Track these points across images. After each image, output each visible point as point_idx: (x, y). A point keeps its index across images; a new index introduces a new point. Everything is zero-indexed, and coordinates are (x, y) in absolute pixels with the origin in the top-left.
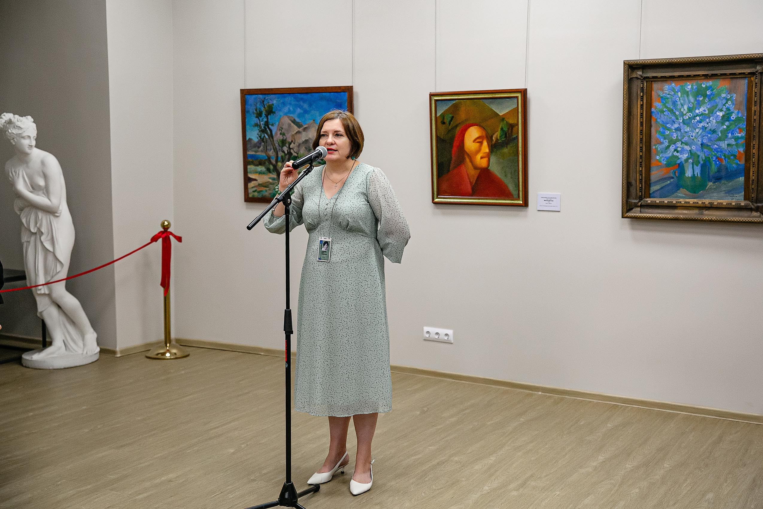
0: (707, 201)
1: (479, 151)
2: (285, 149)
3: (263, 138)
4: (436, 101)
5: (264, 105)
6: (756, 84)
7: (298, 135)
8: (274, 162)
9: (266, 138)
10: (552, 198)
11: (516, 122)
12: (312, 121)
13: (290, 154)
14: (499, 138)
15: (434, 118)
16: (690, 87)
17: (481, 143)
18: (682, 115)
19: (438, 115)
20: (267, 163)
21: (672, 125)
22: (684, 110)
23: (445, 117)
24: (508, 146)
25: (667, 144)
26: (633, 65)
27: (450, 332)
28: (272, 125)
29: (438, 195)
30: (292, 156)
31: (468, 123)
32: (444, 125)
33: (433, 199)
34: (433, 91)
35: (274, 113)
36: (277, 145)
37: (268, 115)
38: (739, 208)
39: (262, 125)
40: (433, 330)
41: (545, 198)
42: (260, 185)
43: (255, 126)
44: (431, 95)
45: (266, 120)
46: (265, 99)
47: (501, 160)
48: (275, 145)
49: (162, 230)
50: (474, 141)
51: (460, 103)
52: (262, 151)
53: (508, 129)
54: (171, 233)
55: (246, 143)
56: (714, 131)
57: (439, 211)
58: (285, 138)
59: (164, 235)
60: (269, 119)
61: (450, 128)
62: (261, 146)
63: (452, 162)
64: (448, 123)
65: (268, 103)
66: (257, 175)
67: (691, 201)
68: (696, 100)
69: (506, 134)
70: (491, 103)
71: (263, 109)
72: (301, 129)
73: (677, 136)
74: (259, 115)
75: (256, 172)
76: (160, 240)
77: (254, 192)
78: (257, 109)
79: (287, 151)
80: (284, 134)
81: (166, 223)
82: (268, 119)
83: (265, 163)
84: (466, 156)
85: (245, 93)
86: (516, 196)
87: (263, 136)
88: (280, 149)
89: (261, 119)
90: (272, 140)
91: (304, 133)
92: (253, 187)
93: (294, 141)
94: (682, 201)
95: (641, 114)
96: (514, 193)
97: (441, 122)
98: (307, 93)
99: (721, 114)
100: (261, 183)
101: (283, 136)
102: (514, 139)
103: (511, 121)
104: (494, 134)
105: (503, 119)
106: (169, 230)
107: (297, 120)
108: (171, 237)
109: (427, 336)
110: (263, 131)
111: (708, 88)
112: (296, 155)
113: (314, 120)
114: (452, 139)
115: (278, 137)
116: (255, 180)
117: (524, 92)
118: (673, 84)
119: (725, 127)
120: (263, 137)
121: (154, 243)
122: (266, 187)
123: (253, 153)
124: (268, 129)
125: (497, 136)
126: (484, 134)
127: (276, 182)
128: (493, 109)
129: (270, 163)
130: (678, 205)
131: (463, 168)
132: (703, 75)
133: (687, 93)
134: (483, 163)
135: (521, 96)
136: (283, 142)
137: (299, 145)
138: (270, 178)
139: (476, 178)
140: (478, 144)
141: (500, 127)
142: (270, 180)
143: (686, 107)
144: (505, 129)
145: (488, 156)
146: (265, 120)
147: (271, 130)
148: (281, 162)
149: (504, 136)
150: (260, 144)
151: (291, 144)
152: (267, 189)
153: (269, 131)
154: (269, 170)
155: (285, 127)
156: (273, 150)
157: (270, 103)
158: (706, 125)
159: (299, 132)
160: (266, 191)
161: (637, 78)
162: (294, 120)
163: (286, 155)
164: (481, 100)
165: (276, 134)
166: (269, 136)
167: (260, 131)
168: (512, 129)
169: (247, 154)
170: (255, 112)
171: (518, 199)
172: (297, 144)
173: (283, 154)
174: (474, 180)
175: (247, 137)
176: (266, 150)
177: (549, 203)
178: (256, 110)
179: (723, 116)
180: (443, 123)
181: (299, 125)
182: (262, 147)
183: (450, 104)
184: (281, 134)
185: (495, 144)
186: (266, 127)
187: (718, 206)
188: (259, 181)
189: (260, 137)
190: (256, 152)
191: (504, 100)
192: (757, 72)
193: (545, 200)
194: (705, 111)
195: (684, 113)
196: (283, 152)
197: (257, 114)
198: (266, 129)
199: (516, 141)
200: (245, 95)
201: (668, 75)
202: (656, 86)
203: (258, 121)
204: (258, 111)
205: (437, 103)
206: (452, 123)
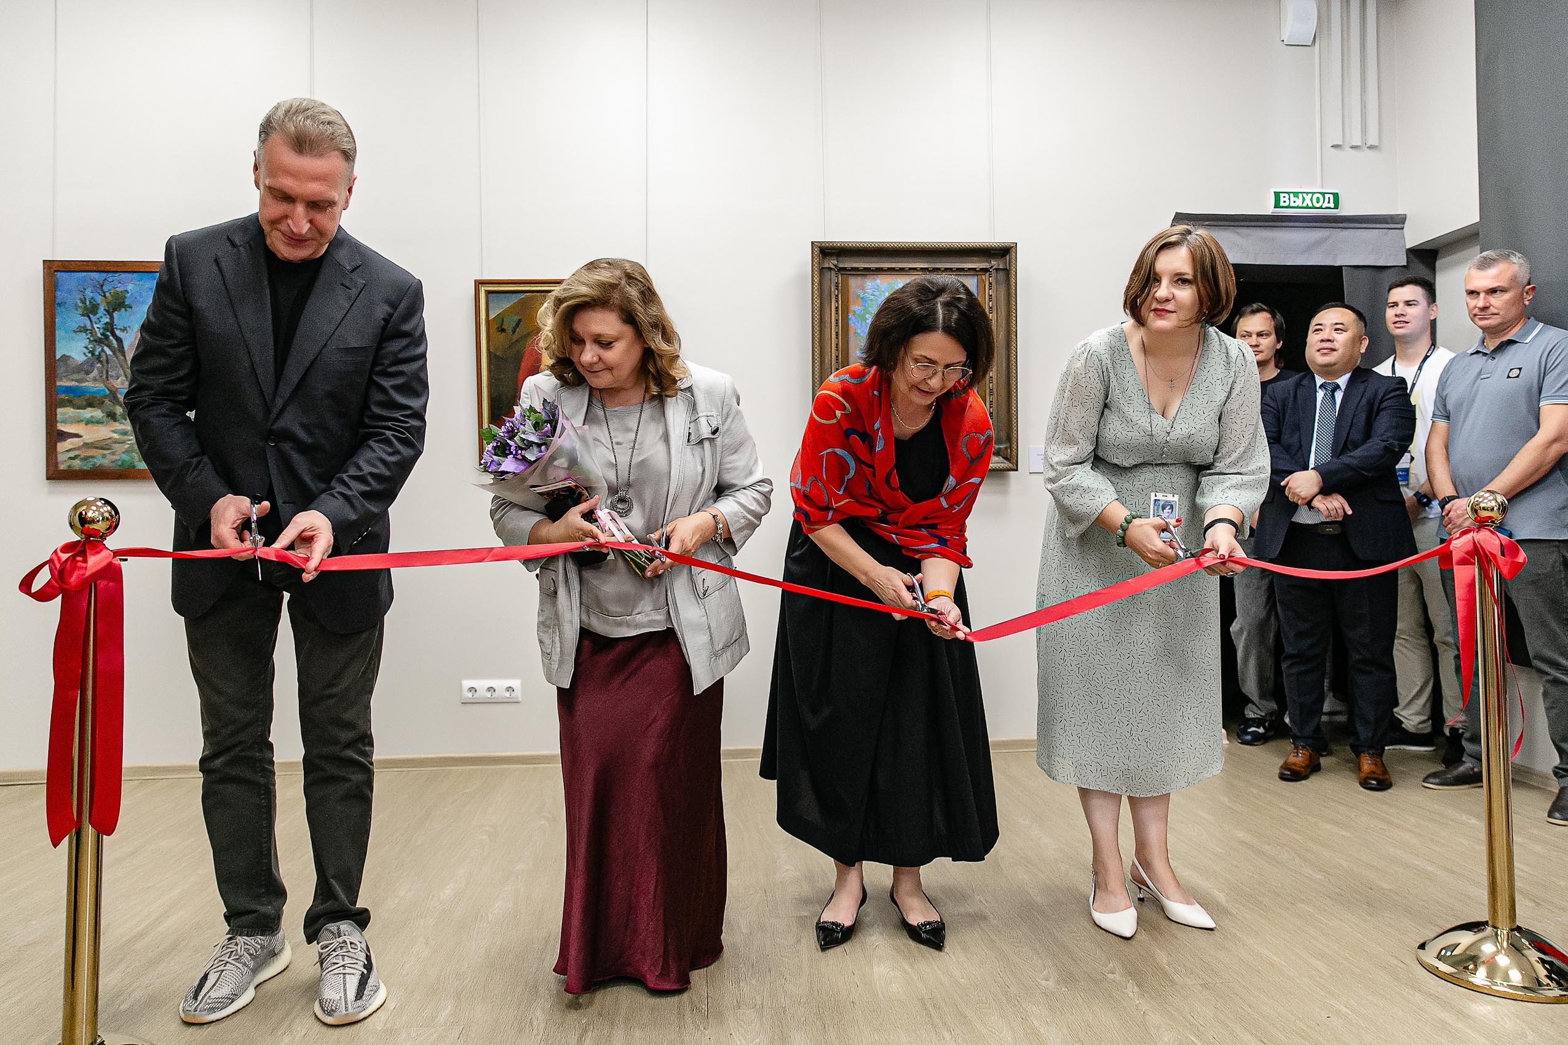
3: (99, 356)
4: (488, 293)
5: (104, 293)
6: (990, 284)
9: (108, 355)
15: (484, 322)
19: (492, 317)
20: (106, 402)
23: (506, 321)
26: (827, 248)
27: (515, 683)
28: (124, 330)
32: (503, 335)
34: (482, 276)
35: (129, 306)
37: (114, 310)
39: (97, 330)
40: (482, 684)
42: (86, 445)
43: (81, 331)
44: (479, 283)
45: (108, 320)
46: (105, 280)
51: (533, 297)
52: (95, 379)
55: (53, 365)
60: (115, 320)
61: (515, 337)
62: (91, 371)
64: (510, 331)
65: (114, 288)
66: (82, 425)
71: (99, 299)
74: (90, 310)
75: (78, 421)
77: (73, 459)
78: (85, 299)
82: (112, 318)
83: (103, 402)
85: (54, 270)
87: (98, 351)
89: (94, 318)
90: (122, 357)
92: (70, 451)
95: (837, 320)
97: (498, 328)
100: (88, 441)
109: (471, 695)
110: (101, 341)
116: (77, 436)
118: (878, 281)
120: (100, 353)
122: (102, 448)
123: (73, 384)
124: (111, 338)
127: (131, 438)
129: (116, 401)
132: (922, 269)
138: (114, 432)
142: (116, 436)
146: (106, 320)
147: (119, 341)
150: (92, 365)
152: (106, 452)
153: (114, 342)
154: (112, 416)
157: (119, 290)
160: (104, 456)
161: (830, 269)
166: (114, 353)
167: (90, 342)
169: (56, 386)
170: (80, 305)
175: (57, 353)
176: (106, 377)
178: (83, 302)
180: (503, 330)
182: (95, 372)
183: (517, 298)
186: (108, 333)
188: (84, 437)
189: (92, 352)
190: (80, 381)
192: (991, 268)
197: (86, 308)
198: (107, 337)
200: (55, 271)
201: (873, 266)
202: (854, 282)
203: (88, 323)
204: (88, 303)
205: (491, 296)
206: (518, 330)
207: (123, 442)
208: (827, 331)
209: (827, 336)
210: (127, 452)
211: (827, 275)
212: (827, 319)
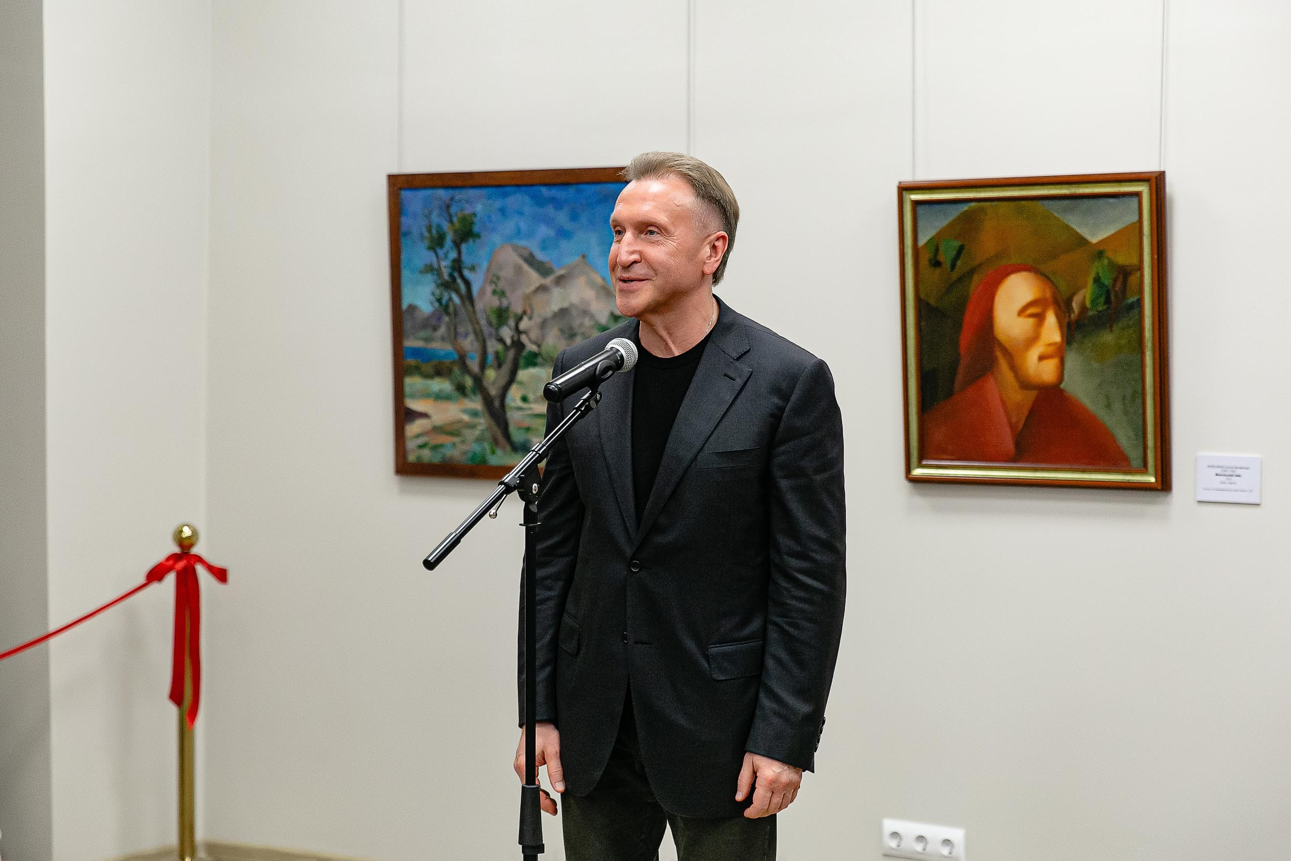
1: (1034, 339)
2: (507, 333)
3: (447, 306)
4: (916, 203)
5: (450, 216)
7: (541, 297)
8: (474, 365)
9: (455, 306)
10: (1236, 468)
11: (1135, 261)
12: (577, 259)
13: (518, 345)
14: (1088, 304)
15: (909, 252)
17: (1040, 318)
19: (922, 242)
20: (456, 370)
23: (942, 249)
24: (1115, 327)
27: (957, 835)
28: (473, 269)
29: (921, 458)
30: (525, 353)
31: (1004, 262)
32: (938, 271)
33: (908, 470)
34: (908, 178)
35: (478, 236)
36: (483, 322)
37: (462, 241)
39: (444, 269)
40: (909, 829)
41: (1219, 467)
42: (437, 430)
43: (427, 272)
44: (904, 189)
45: (455, 255)
46: (452, 199)
47: (1096, 365)
48: (478, 323)
49: (176, 550)
50: (1021, 312)
51: (982, 210)
52: (443, 339)
53: (1115, 280)
54: (199, 559)
55: (401, 316)
57: (924, 501)
58: (505, 303)
59: (181, 565)
60: (463, 254)
61: (955, 275)
62: (439, 326)
63: (961, 370)
64: (947, 264)
65: (462, 210)
66: (430, 402)
69: (1108, 295)
70: (1065, 210)
71: (446, 226)
72: (548, 281)
74: (437, 242)
75: (426, 395)
76: (170, 579)
77: (421, 447)
78: (431, 225)
79: (512, 337)
80: (502, 294)
81: (187, 532)
82: (459, 253)
83: (450, 371)
84: (999, 354)
85: (400, 186)
86: (1136, 463)
87: (446, 298)
88: (491, 335)
89: (441, 252)
90: (469, 308)
91: (556, 292)
92: (418, 436)
93: (529, 311)
96: (1134, 454)
97: (930, 261)
98: (565, 184)
100: (439, 423)
101: (499, 300)
102: (1131, 307)
103: (1122, 259)
104: (1074, 294)
105: (1100, 254)
106: (195, 551)
107: (540, 256)
108: (200, 570)
109: (893, 844)
110: (450, 285)
112: (533, 348)
113: (584, 256)
114: (961, 306)
115: (486, 302)
116: (424, 415)
117: (1157, 181)
120: (447, 302)
121: (155, 587)
122: (453, 434)
123: (419, 344)
124: (459, 281)
125: (1084, 298)
126: (1048, 295)
128: (1074, 227)
129: (465, 369)
131: (990, 384)
134: (1046, 372)
135: (1150, 190)
136: (502, 315)
137: (544, 324)
138: (465, 411)
139: (1026, 412)
140: (1031, 321)
141: (1093, 275)
142: (466, 418)
144: (1107, 281)
145: (1060, 353)
146: (453, 255)
147: (468, 284)
148: (495, 369)
149: (1102, 300)
150: (439, 319)
151: (519, 319)
152: (456, 440)
153: (462, 286)
154: (461, 389)
155: (507, 273)
156: (471, 337)
157: (467, 212)
159: (542, 289)
160: (454, 444)
162: (532, 255)
163: (507, 348)
164: (1039, 203)
165: (482, 291)
166: (462, 301)
167: (438, 286)
168: (1125, 283)
169: (402, 347)
170: (426, 234)
171: (1144, 470)
172: (537, 320)
173: (500, 347)
174: (1020, 419)
176: (454, 335)
177: (1229, 481)
178: (429, 229)
180: (938, 263)
181: (543, 269)
182: (443, 330)
183: (955, 212)
184: (494, 292)
185: (1079, 319)
186: (456, 274)
188: (433, 418)
189: (439, 300)
190: (427, 340)
191: (1101, 202)
193: (1217, 475)
196: (501, 340)
197: (432, 239)
198: (454, 279)
199: (1136, 311)
200: (401, 189)
203: (434, 259)
204: (434, 231)
205: (920, 210)
206: (959, 263)
207: (472, 427)
210: (479, 440)
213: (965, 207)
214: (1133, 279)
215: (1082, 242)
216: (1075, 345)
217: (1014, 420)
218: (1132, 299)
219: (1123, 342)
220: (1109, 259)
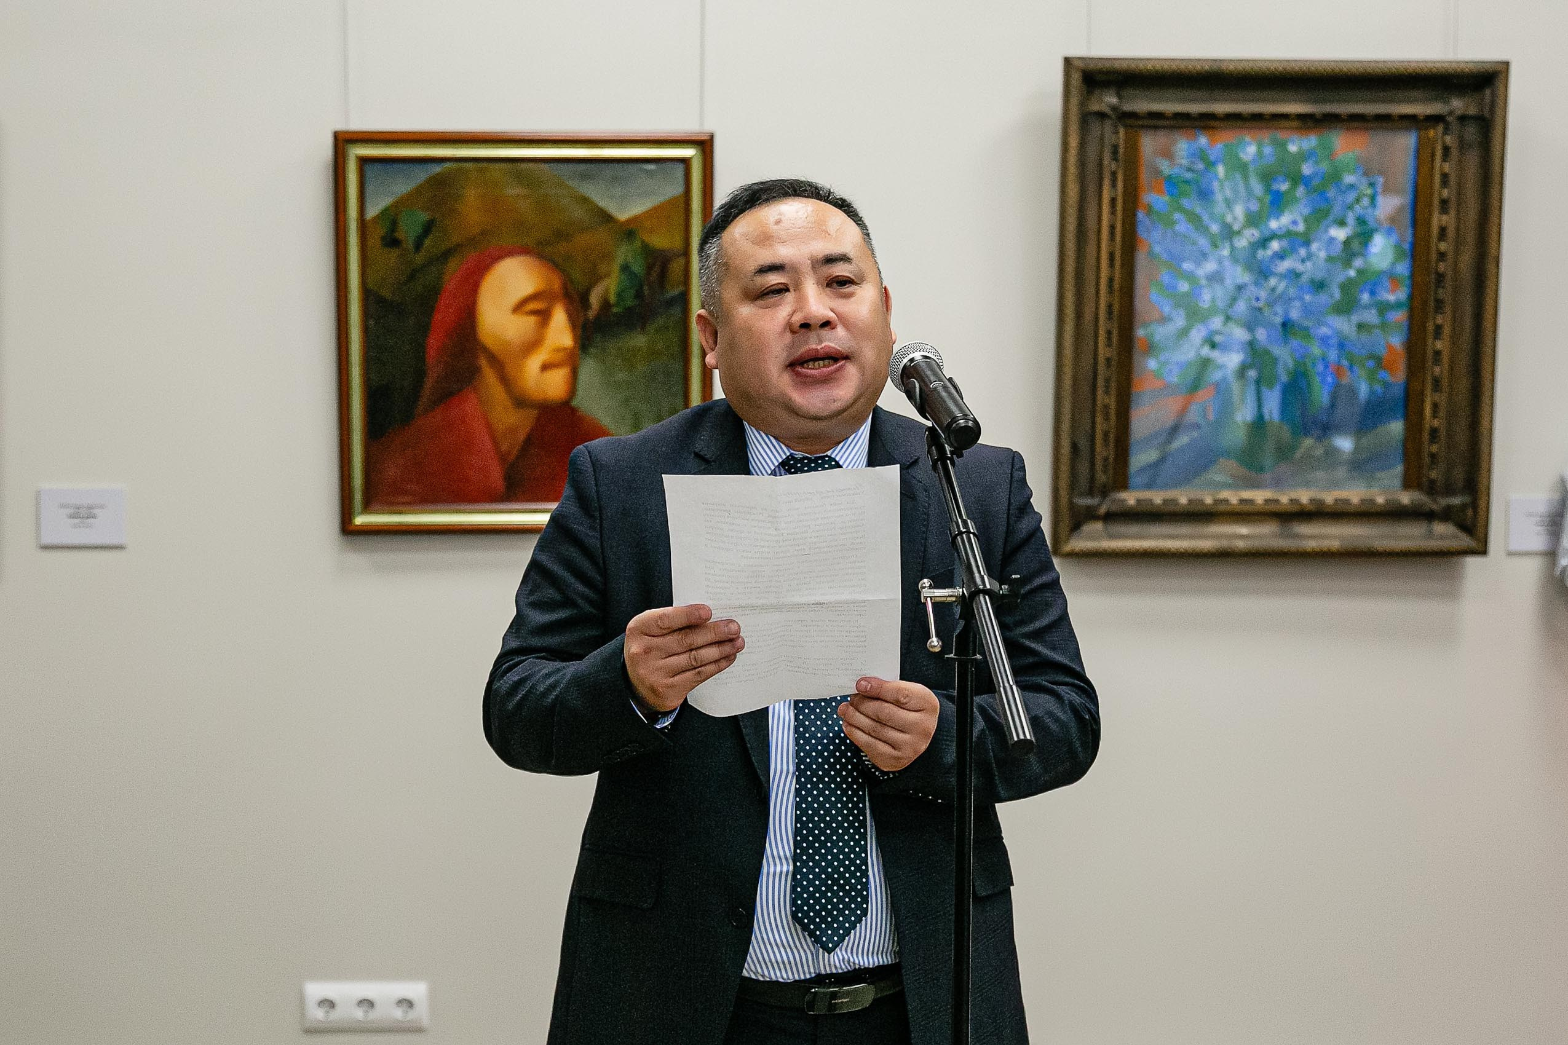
0: (1304, 497)
1: (532, 345)
4: (364, 161)
6: (1447, 149)
11: (677, 243)
14: (612, 299)
15: (354, 225)
16: (1252, 149)
17: (544, 316)
18: (1229, 233)
19: (372, 212)
21: (1198, 263)
22: (1235, 219)
23: (401, 223)
24: (651, 328)
25: (1180, 322)
26: (1100, 72)
27: (416, 990)
29: (366, 501)
31: (492, 243)
32: (395, 253)
33: (345, 518)
34: (349, 125)
38: (1394, 514)
40: (344, 992)
44: (343, 141)
47: (621, 376)
50: (518, 308)
51: (461, 172)
53: (649, 268)
56: (1319, 286)
61: (419, 259)
63: (428, 384)
64: (410, 244)
67: (1259, 496)
68: (1268, 190)
69: (641, 286)
70: (584, 177)
73: (1213, 300)
84: (483, 363)
94: (1233, 497)
95: (1112, 226)
97: (383, 238)
99: (1340, 234)
102: (670, 303)
103: (660, 241)
104: (592, 285)
105: (630, 235)
109: (319, 1014)
111: (1303, 156)
114: (428, 300)
117: (703, 145)
118: (1204, 140)
119: (1352, 273)
125: (607, 290)
126: (557, 284)
128: (593, 198)
130: (1222, 508)
131: (469, 405)
132: (1301, 117)
133: (1243, 168)
134: (554, 385)
135: (700, 156)
139: (522, 436)
140: (532, 320)
141: (620, 262)
143: (1239, 211)
144: (638, 268)
145: (572, 361)
149: (632, 292)
158: (1300, 267)
161: (1104, 115)
164: (546, 166)
168: (665, 271)
174: (513, 447)
179: (1347, 243)
180: (394, 242)
183: (421, 175)
185: (598, 317)
187: (1340, 508)
191: (632, 168)
192: (1451, 113)
194: (1295, 223)
195: (1236, 228)
199: (679, 307)
201: (1194, 108)
202: (1149, 143)
205: (371, 171)
206: (427, 242)
208: (1091, 249)
209: (1091, 259)
211: (1095, 129)
212: (1091, 222)
213: (437, 169)
214: (676, 267)
215: (606, 218)
216: (592, 350)
217: (504, 447)
218: (673, 292)
219: (660, 346)
220: (643, 242)
